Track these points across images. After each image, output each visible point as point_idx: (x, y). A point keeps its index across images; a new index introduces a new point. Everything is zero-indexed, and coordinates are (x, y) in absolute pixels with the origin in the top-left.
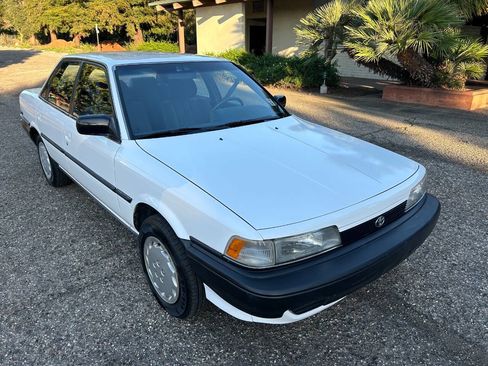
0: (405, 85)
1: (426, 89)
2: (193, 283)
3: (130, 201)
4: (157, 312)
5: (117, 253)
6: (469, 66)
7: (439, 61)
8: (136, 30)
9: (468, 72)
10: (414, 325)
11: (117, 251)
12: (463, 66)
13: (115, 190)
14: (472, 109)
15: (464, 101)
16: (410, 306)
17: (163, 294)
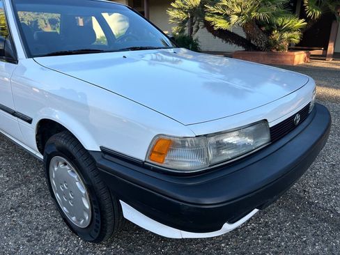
0: (248, 50)
1: (262, 53)
2: (107, 202)
3: (30, 121)
4: (68, 239)
5: (25, 184)
6: (290, 35)
7: (269, 33)
8: (46, 24)
9: (289, 39)
10: (325, 220)
11: (26, 181)
12: (286, 35)
13: (14, 114)
14: (295, 64)
15: (289, 59)
16: (313, 203)
17: (74, 218)
